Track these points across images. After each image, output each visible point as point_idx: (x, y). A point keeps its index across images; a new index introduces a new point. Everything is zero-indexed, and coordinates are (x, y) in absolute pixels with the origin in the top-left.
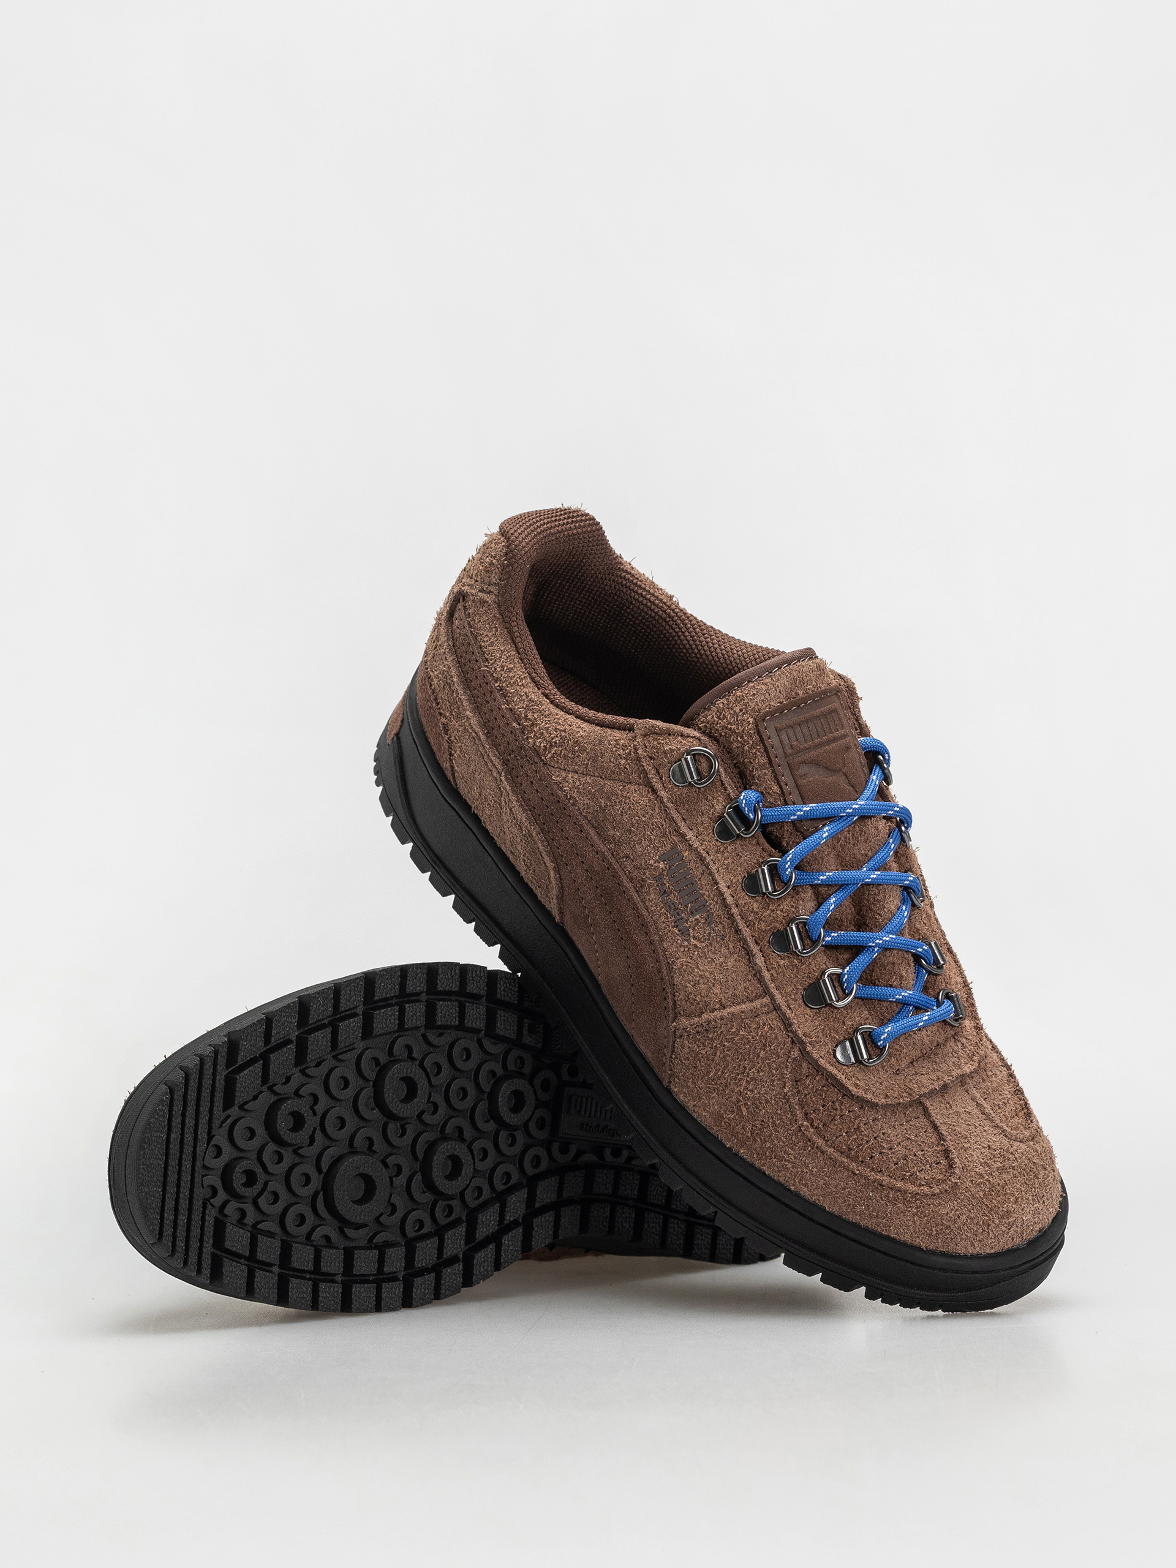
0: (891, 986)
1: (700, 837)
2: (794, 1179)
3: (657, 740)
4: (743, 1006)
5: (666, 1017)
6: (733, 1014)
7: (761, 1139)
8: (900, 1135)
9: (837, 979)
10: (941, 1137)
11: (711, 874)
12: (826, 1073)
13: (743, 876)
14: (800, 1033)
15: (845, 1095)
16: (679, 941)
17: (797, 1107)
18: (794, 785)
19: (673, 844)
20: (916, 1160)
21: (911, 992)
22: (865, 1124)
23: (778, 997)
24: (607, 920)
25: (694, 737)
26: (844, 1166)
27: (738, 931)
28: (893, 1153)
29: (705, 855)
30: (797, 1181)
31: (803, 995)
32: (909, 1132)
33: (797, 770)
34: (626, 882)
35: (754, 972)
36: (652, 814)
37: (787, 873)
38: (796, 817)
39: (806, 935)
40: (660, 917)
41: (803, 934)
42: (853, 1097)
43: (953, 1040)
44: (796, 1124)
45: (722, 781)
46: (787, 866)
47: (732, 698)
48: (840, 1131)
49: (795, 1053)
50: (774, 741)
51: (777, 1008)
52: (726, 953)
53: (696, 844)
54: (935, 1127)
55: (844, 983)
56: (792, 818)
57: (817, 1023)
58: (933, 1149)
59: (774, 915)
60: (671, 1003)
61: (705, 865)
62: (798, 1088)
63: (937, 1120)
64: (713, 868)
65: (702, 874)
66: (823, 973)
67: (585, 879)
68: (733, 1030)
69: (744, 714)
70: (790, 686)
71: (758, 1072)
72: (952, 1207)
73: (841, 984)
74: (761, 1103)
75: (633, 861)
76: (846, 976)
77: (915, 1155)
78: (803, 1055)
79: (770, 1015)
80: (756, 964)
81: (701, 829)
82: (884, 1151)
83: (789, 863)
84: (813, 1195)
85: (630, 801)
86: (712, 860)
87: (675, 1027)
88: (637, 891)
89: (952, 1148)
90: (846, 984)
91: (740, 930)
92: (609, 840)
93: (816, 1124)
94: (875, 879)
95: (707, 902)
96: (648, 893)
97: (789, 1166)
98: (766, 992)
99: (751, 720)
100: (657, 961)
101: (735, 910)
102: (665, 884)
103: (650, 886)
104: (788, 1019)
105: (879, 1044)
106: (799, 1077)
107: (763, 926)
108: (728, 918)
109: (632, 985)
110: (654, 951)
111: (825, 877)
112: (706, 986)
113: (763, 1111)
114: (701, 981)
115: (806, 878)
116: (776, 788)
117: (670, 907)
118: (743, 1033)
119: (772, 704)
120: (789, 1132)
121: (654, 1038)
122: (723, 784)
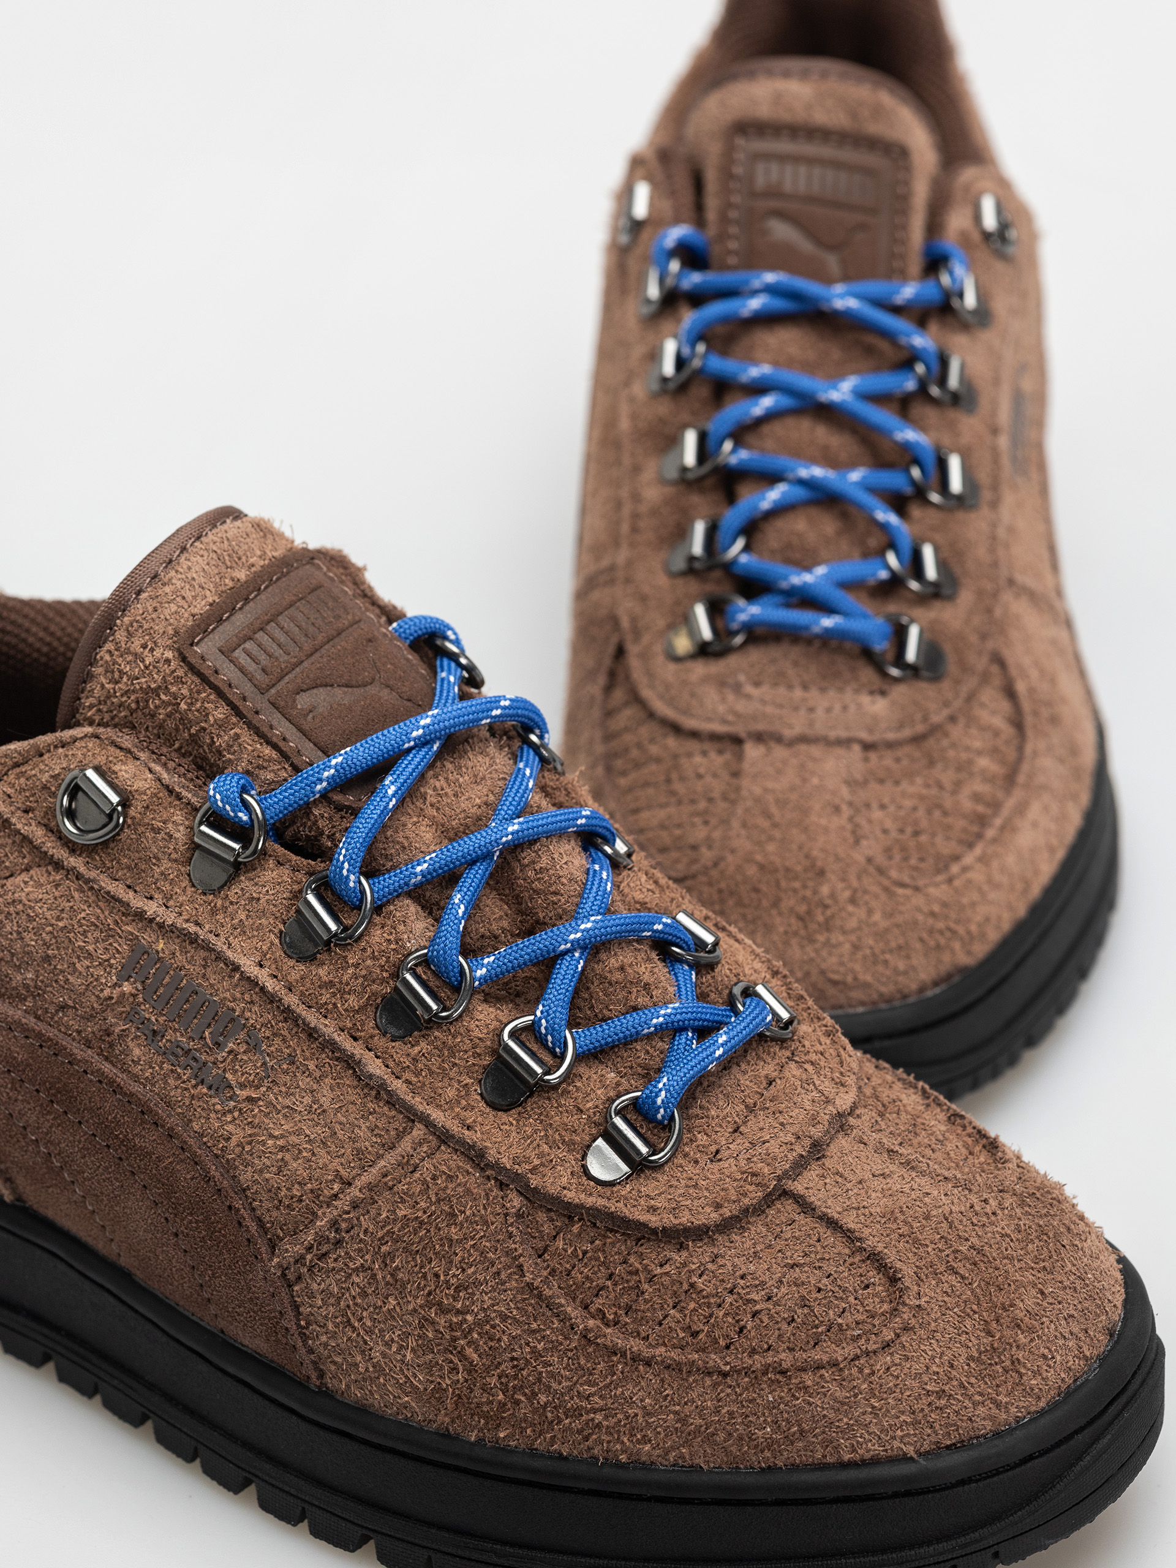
0: (635, 1009)
1: (171, 903)
2: (618, 1438)
3: (23, 773)
4: (382, 1163)
5: (256, 1258)
6: (370, 1187)
7: (525, 1395)
8: (775, 1266)
9: (529, 1034)
10: (849, 1236)
11: (219, 957)
12: (588, 1214)
13: (276, 931)
14: (507, 1162)
15: (639, 1240)
16: (218, 1107)
17: (563, 1301)
18: (299, 734)
19: (131, 940)
20: (825, 1298)
21: (677, 1005)
22: (700, 1276)
23: (437, 1115)
24: (80, 1142)
25: (86, 736)
26: (698, 1370)
27: (312, 1034)
28: (777, 1304)
29: (193, 928)
30: (625, 1440)
31: (481, 1095)
32: (789, 1254)
33: (294, 707)
34: (79, 1051)
35: (374, 1093)
36: (71, 907)
37: (352, 884)
38: (325, 784)
39: (437, 983)
40: (166, 1083)
41: (431, 984)
42: (657, 1234)
43: (792, 1065)
44: (576, 1333)
45: (167, 787)
46: (345, 872)
47: (120, 635)
48: (662, 1308)
49: (516, 1202)
50: (228, 673)
51: (444, 1137)
52: (308, 1083)
53: (170, 918)
54: (832, 1224)
55: (546, 1035)
56: (319, 787)
57: (529, 1130)
58: (847, 1264)
59: (364, 972)
60: (253, 1227)
61: (203, 948)
62: (548, 1266)
63: (829, 1211)
64: (219, 944)
65: (205, 967)
66: (500, 1035)
67: (11, 1089)
68: (384, 1215)
69: (152, 650)
70: (216, 571)
71: (464, 1270)
72: (930, 1353)
73: (541, 1040)
74: (493, 1327)
75: (77, 1010)
76: (543, 1021)
77: (819, 1290)
78: (530, 1201)
79: (437, 1155)
80: (371, 1076)
81: (167, 887)
82: (758, 1307)
83: (346, 865)
84: (667, 1454)
85: (24, 905)
86: (211, 932)
87: (279, 1265)
88: (107, 1059)
89: (880, 1247)
90: (549, 1038)
91: (315, 1029)
92: (19, 995)
93: (612, 1317)
94: (518, 832)
95: (234, 1010)
96: (127, 1052)
97: (599, 1417)
98: (413, 1116)
99: (169, 654)
100: (196, 1163)
101: (291, 1000)
102: (149, 1020)
103: (123, 1035)
104: (472, 1147)
105: (659, 1116)
106: (541, 1245)
107: (353, 1001)
108: (285, 1020)
109: (176, 1235)
110: (182, 1148)
111: (426, 865)
112: (300, 1161)
113: (505, 1338)
114: (288, 1157)
115: (389, 881)
116: (267, 751)
117: (177, 1054)
118: (403, 1213)
119: (196, 611)
120: (570, 1354)
121: (255, 1309)
122: (171, 791)
